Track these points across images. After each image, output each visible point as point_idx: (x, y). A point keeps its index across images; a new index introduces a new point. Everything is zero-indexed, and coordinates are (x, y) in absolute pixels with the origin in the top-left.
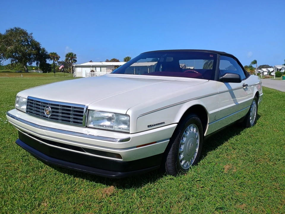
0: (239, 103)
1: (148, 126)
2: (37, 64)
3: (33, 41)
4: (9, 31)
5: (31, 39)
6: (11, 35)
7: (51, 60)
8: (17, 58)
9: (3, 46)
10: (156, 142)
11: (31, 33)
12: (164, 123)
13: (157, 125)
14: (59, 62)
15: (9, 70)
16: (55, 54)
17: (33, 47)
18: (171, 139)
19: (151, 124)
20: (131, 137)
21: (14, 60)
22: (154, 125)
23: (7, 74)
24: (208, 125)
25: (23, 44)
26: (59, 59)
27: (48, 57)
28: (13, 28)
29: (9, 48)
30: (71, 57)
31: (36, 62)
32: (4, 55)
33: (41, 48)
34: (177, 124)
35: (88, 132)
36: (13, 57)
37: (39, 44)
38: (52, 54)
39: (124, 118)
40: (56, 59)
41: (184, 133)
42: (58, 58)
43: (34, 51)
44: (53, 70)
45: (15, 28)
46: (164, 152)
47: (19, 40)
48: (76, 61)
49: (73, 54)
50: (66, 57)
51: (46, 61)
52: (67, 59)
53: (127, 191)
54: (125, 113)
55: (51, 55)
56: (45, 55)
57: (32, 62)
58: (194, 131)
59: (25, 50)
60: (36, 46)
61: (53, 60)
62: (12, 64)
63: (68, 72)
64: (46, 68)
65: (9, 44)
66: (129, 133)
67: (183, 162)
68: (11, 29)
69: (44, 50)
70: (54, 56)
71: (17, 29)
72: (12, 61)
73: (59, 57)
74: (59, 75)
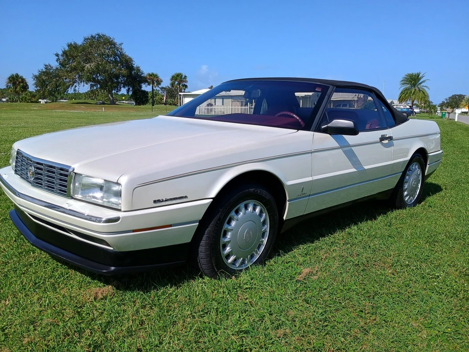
0: (366, 167)
1: (155, 202)
2: (128, 91)
3: (122, 55)
4: (88, 39)
5: (120, 52)
6: (91, 45)
7: (149, 84)
8: (98, 82)
9: (80, 63)
10: (171, 226)
11: (120, 43)
12: (186, 197)
13: (171, 199)
14: (162, 88)
15: (89, 101)
16: (156, 76)
17: (122, 65)
18: (201, 222)
19: (161, 199)
20: (121, 217)
21: (94, 85)
22: (166, 200)
23: (83, 106)
24: (288, 203)
25: (108, 59)
26: (160, 84)
27: (145, 80)
28: (94, 35)
29: (88, 65)
30: (179, 80)
31: (127, 88)
32: (80, 78)
33: (135, 66)
34: (212, 200)
35: (69, 206)
36: (94, 80)
37: (131, 59)
38: (150, 75)
39: (116, 188)
40: (156, 84)
41: (233, 213)
42: (159, 82)
43: (124, 71)
44: (151, 101)
45: (98, 35)
46: (189, 241)
47: (103, 54)
48: (186, 86)
49: (182, 76)
50: (172, 79)
51: (141, 87)
52: (172, 85)
53: (128, 295)
54: (116, 182)
55: (148, 77)
56: (140, 77)
57: (120, 88)
58: (257, 210)
59: (111, 69)
60: (127, 63)
61: (151, 85)
62: (92, 91)
63: (175, 105)
64: (140, 98)
65: (88, 60)
66: (120, 210)
67: (232, 259)
68: (92, 36)
69: (138, 69)
70: (154, 79)
71: (100, 36)
72: (92, 86)
73: (161, 81)
74: (158, 108)
